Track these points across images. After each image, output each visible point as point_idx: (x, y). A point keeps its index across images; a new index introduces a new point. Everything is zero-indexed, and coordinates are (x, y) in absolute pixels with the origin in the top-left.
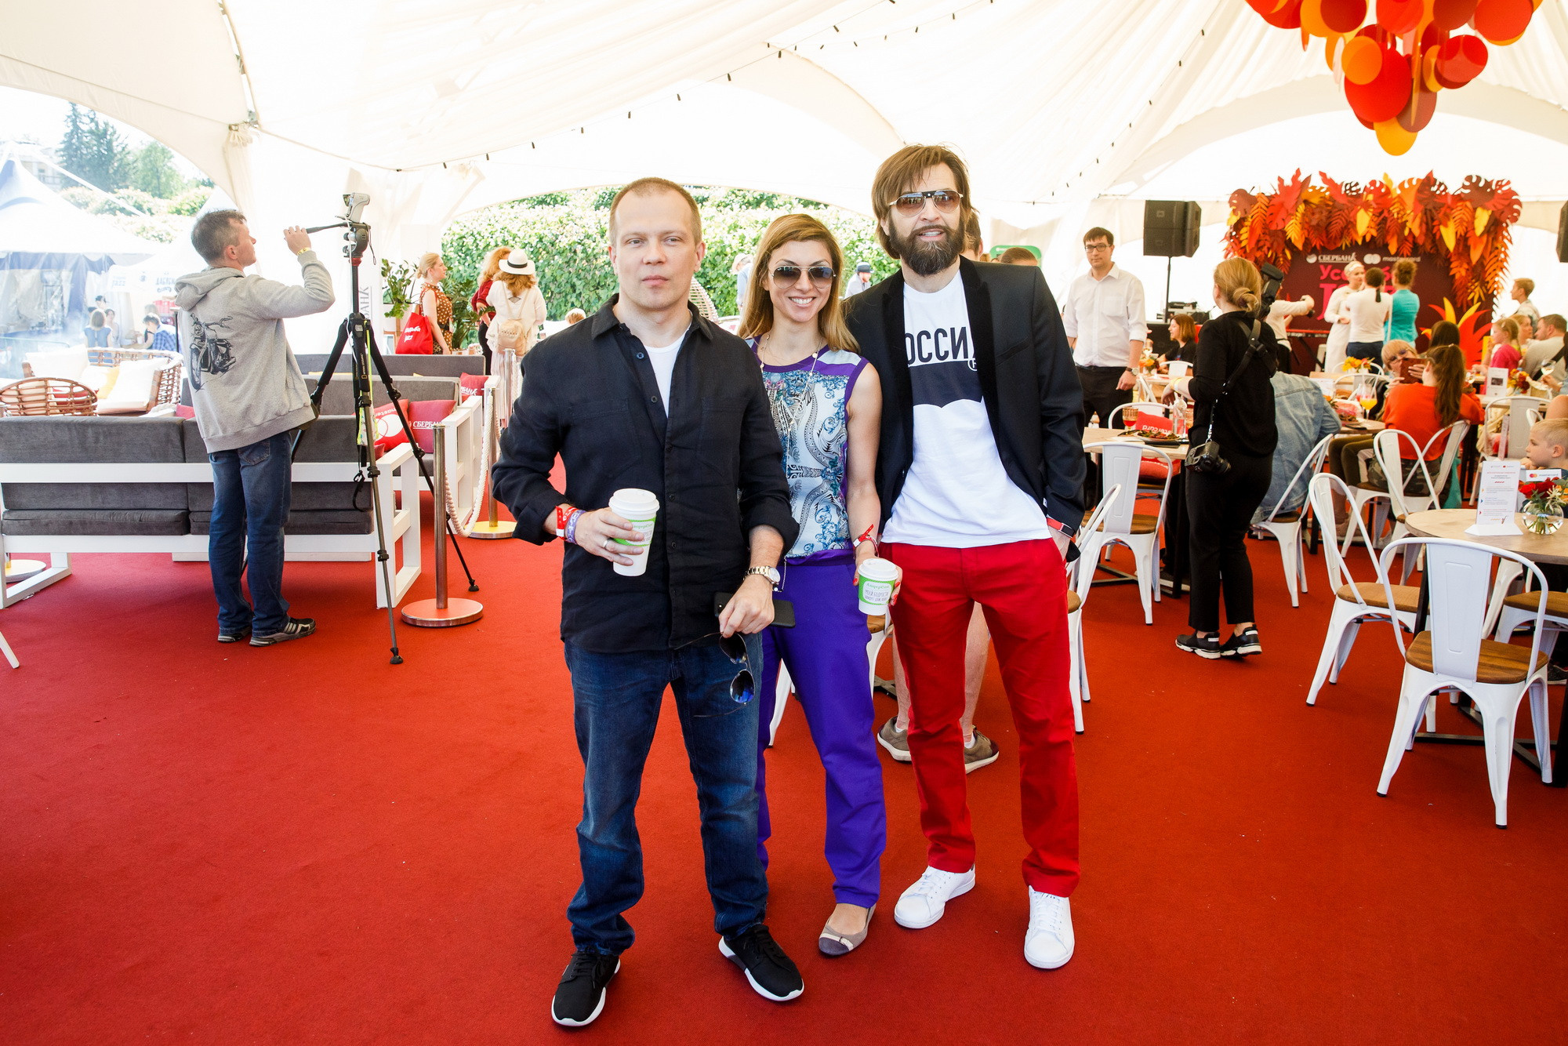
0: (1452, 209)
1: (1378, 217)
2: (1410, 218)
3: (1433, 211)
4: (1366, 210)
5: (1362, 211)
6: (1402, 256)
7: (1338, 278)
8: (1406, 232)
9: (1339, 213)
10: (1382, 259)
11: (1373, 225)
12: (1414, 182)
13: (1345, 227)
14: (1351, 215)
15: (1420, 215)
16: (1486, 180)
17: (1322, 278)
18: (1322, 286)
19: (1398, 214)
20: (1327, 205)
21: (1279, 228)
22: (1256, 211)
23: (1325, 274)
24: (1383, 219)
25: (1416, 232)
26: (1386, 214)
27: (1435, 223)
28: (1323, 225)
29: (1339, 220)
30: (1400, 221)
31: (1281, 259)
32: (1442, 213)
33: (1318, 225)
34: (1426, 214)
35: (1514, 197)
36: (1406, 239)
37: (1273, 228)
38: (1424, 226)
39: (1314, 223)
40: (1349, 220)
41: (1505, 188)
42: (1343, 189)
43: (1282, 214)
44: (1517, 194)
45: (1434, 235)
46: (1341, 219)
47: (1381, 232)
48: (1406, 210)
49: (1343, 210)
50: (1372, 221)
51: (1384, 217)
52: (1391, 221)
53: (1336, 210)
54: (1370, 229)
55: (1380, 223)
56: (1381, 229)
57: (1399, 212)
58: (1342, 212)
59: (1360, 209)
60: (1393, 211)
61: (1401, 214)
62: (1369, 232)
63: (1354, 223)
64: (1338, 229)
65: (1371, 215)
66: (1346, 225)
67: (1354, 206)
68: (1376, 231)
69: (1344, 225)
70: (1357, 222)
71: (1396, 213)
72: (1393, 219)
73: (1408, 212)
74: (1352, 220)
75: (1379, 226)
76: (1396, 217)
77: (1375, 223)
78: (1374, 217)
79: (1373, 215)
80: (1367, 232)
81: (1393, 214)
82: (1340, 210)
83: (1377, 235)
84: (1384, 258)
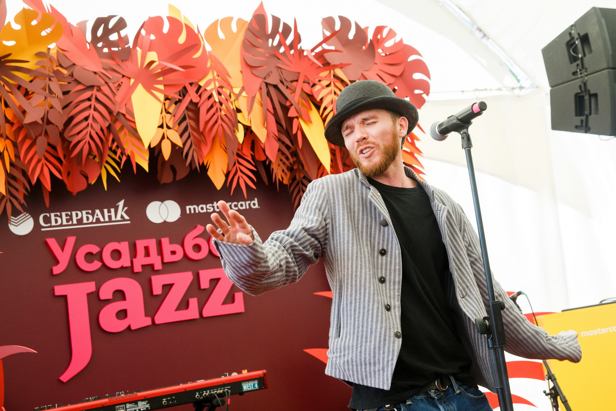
0: (314, 85)
1: (176, 103)
2: (242, 103)
3: (281, 86)
4: (149, 88)
5: (140, 88)
7: (97, 265)
8: (240, 135)
9: (87, 94)
10: (183, 210)
11: (169, 120)
12: (234, 28)
13: (109, 128)
14: (118, 98)
15: (258, 97)
16: (357, 26)
17: (57, 270)
18: (60, 290)
19: (219, 94)
20: (58, 74)
23: (64, 258)
24: (189, 109)
25: (261, 134)
26: (192, 96)
27: (292, 113)
28: (59, 121)
29: (92, 112)
30: (224, 109)
32: (298, 91)
33: (47, 122)
34: (269, 94)
35: (412, 58)
36: (240, 150)
38: (272, 119)
40: (116, 109)
41: (389, 44)
42: (89, 38)
44: (417, 53)
45: (293, 139)
46: (95, 109)
47: (192, 138)
48: (233, 85)
49: (98, 86)
50: (167, 111)
51: (191, 101)
52: (208, 110)
53: (80, 87)
54: (166, 131)
55: (183, 115)
56: (190, 129)
57: (220, 90)
58: (95, 92)
59: (135, 86)
60: (208, 88)
61: (225, 94)
62: (168, 138)
63: (128, 116)
64: (97, 133)
65: (161, 97)
66: (111, 123)
67: (121, 76)
68: (181, 136)
69: (107, 124)
70: (132, 115)
71: (215, 91)
72: (212, 106)
73: (236, 91)
74: (123, 111)
75: (184, 125)
76: (215, 101)
77: (174, 116)
78: (167, 102)
79: (166, 99)
80: (163, 138)
81: (211, 96)
82: (91, 87)
83: (184, 144)
84: (188, 208)
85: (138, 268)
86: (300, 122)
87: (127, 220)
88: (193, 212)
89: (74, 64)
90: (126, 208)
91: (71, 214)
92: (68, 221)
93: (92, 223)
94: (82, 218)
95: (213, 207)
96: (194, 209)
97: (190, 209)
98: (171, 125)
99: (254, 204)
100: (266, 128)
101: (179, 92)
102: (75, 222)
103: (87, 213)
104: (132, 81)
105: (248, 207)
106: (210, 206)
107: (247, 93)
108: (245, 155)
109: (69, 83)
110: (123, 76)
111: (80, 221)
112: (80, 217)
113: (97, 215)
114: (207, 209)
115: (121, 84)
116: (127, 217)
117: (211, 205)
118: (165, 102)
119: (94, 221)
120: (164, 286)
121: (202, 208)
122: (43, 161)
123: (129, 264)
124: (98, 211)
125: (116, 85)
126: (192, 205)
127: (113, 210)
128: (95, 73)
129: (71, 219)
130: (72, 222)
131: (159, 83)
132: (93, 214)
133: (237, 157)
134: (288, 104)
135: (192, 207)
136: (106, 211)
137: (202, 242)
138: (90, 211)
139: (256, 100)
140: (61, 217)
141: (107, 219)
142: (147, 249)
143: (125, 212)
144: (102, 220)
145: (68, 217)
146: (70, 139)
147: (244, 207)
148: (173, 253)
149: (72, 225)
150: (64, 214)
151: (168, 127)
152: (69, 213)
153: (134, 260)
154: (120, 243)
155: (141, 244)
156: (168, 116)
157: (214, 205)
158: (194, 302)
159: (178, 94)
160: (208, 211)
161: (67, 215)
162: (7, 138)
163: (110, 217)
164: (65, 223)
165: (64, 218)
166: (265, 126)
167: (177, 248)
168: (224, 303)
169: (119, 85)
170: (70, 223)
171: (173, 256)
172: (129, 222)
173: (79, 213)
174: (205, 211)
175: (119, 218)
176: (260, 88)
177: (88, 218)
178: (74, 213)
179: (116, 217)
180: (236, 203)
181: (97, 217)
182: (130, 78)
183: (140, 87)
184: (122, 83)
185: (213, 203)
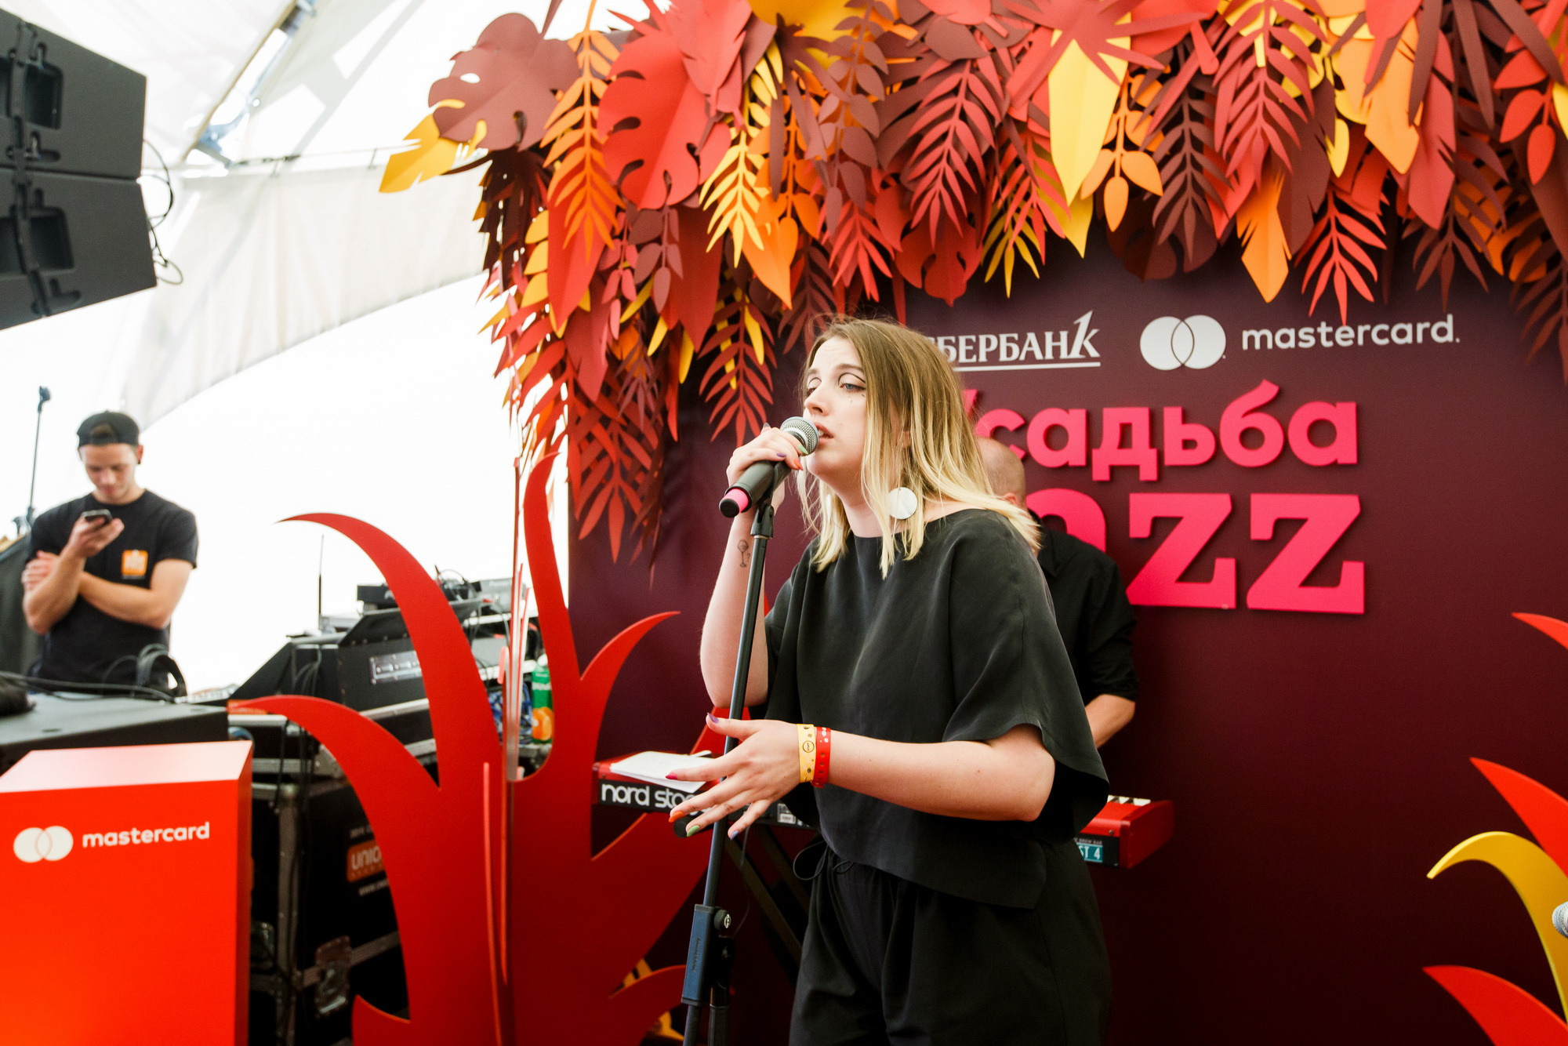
1: (1163, 79)
2: (1352, 64)
4: (1093, 50)
6: (1328, 311)
8: (1339, 156)
9: (951, 81)
10: (1233, 340)
11: (1136, 126)
13: (988, 157)
14: (1013, 86)
15: (1411, 35)
19: (1274, 44)
20: (888, 43)
21: (674, 199)
22: (574, 117)
24: (1193, 91)
26: (1203, 58)
27: (1517, 73)
29: (955, 122)
30: (1290, 89)
31: (730, 367)
33: (839, 156)
34: (1448, 26)
36: (1335, 196)
37: (654, 198)
38: (1443, 101)
39: (818, 148)
40: (999, 112)
43: (689, 125)
46: (963, 116)
47: (1189, 169)
48: (1328, 13)
49: (973, 60)
50: (1133, 103)
51: (1199, 71)
52: (1238, 92)
53: (939, 66)
54: (1122, 155)
55: (1176, 110)
56: (1187, 148)
57: (1278, 34)
58: (965, 74)
59: (1062, 44)
60: (1245, 32)
61: (1295, 42)
62: (1123, 174)
63: (1033, 127)
64: (957, 174)
65: (1120, 67)
66: (993, 145)
67: (1031, 27)
68: (1161, 166)
69: (985, 149)
70: (1045, 122)
71: (1264, 38)
72: (1249, 79)
73: (1339, 27)
74: (1020, 115)
75: (1175, 134)
76: (1256, 68)
77: (1152, 113)
78: (1137, 81)
79: (1135, 70)
80: (1111, 174)
81: (1250, 51)
82: (958, 64)
83: (1165, 187)
84: (1246, 335)
85: (1100, 473)
86: (1552, 101)
87: (1095, 360)
88: (1257, 346)
89: (931, 14)
90: (1094, 332)
91: (978, 339)
92: (969, 354)
93: (1017, 362)
94: (998, 350)
95: (1317, 336)
96: (1264, 339)
97: (1251, 339)
98: (1137, 138)
99: (1442, 332)
100: (1423, 129)
101: (1175, 49)
102: (983, 358)
103: (1009, 340)
104: (1057, 34)
105: (1420, 339)
106: (1306, 334)
107: (1372, 32)
108: (1361, 206)
109: (918, 59)
110: (1037, 26)
111: (993, 357)
112: (993, 347)
113: (1030, 345)
114: (1298, 339)
115: (1027, 46)
116: (1093, 353)
117: (1311, 330)
118: (1131, 80)
119: (1022, 358)
120: (1156, 521)
121: (1285, 338)
122: (860, 238)
123: (1082, 462)
124: (1031, 337)
125: (1015, 52)
126: (1258, 330)
127: (1064, 335)
128: (972, 29)
129: (976, 351)
130: (978, 358)
131: (1119, 32)
132: (1021, 344)
133: (1333, 212)
134: (1510, 47)
135: (1257, 335)
136: (1049, 335)
137: (1267, 424)
138: (1016, 336)
139: (1401, 46)
140: (956, 345)
141: (1049, 355)
142: (1125, 429)
143: (1091, 341)
144: (1039, 356)
145: (971, 348)
146: (910, 187)
147: (1409, 339)
148: (1188, 444)
149: (977, 364)
150: (962, 339)
151: (1130, 146)
152: (973, 338)
153: (1095, 452)
154: (1067, 411)
155: (1112, 418)
156: (1137, 114)
157: (1319, 330)
158: (1225, 568)
159: (1170, 56)
160: (1301, 345)
161: (968, 342)
162: (797, 188)
163: (1056, 350)
164: (963, 359)
165: (963, 347)
166: (1417, 121)
167: (1200, 434)
168: (1307, 582)
169: (1023, 51)
170: (974, 359)
171: (1188, 452)
172: (1098, 364)
173: (993, 338)
174: (1291, 344)
175: (1075, 353)
176: (1421, 8)
177: (1009, 352)
178: (983, 338)
179: (1069, 352)
180: (1385, 327)
181: (1030, 349)
182: (1052, 30)
183: (1074, 49)
184: (1030, 44)
185: (1316, 325)
